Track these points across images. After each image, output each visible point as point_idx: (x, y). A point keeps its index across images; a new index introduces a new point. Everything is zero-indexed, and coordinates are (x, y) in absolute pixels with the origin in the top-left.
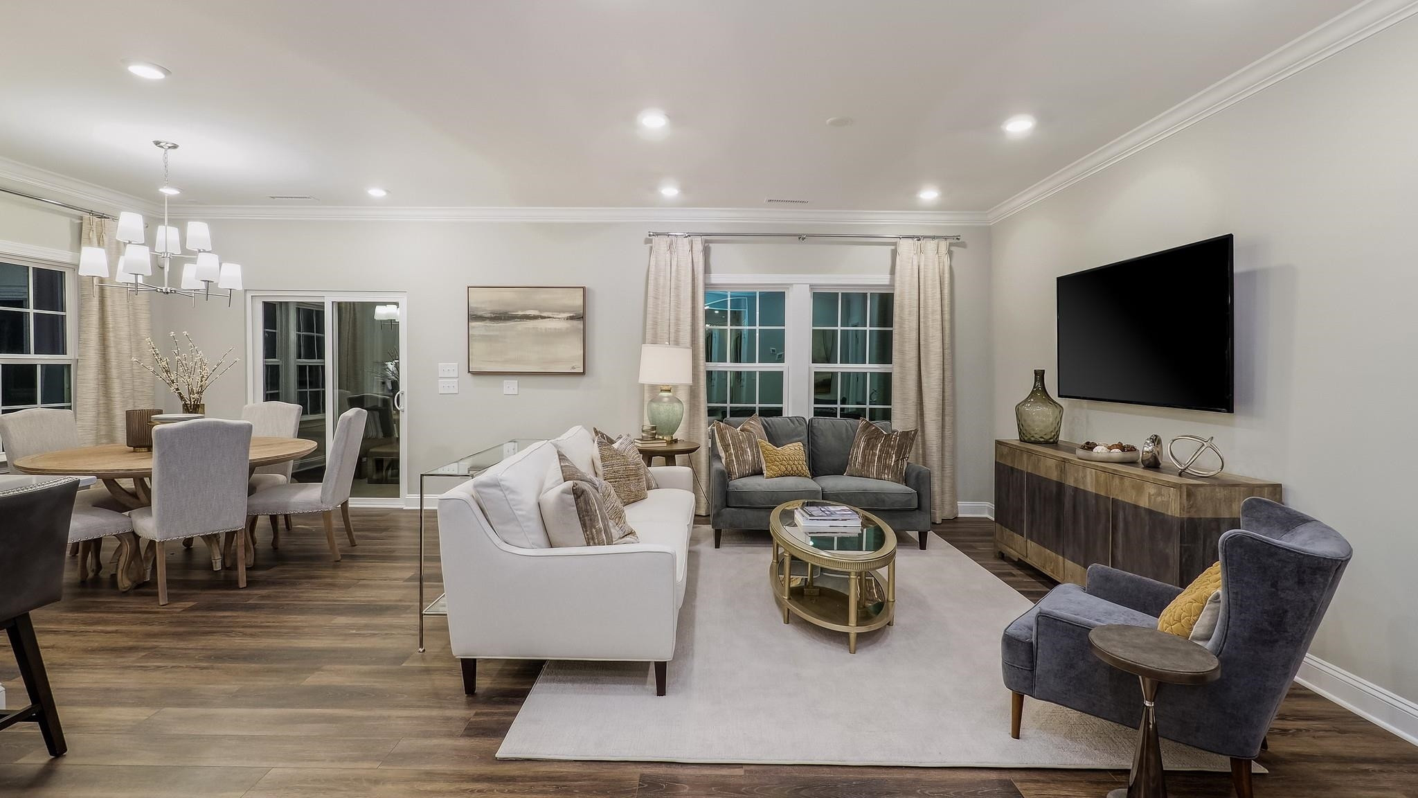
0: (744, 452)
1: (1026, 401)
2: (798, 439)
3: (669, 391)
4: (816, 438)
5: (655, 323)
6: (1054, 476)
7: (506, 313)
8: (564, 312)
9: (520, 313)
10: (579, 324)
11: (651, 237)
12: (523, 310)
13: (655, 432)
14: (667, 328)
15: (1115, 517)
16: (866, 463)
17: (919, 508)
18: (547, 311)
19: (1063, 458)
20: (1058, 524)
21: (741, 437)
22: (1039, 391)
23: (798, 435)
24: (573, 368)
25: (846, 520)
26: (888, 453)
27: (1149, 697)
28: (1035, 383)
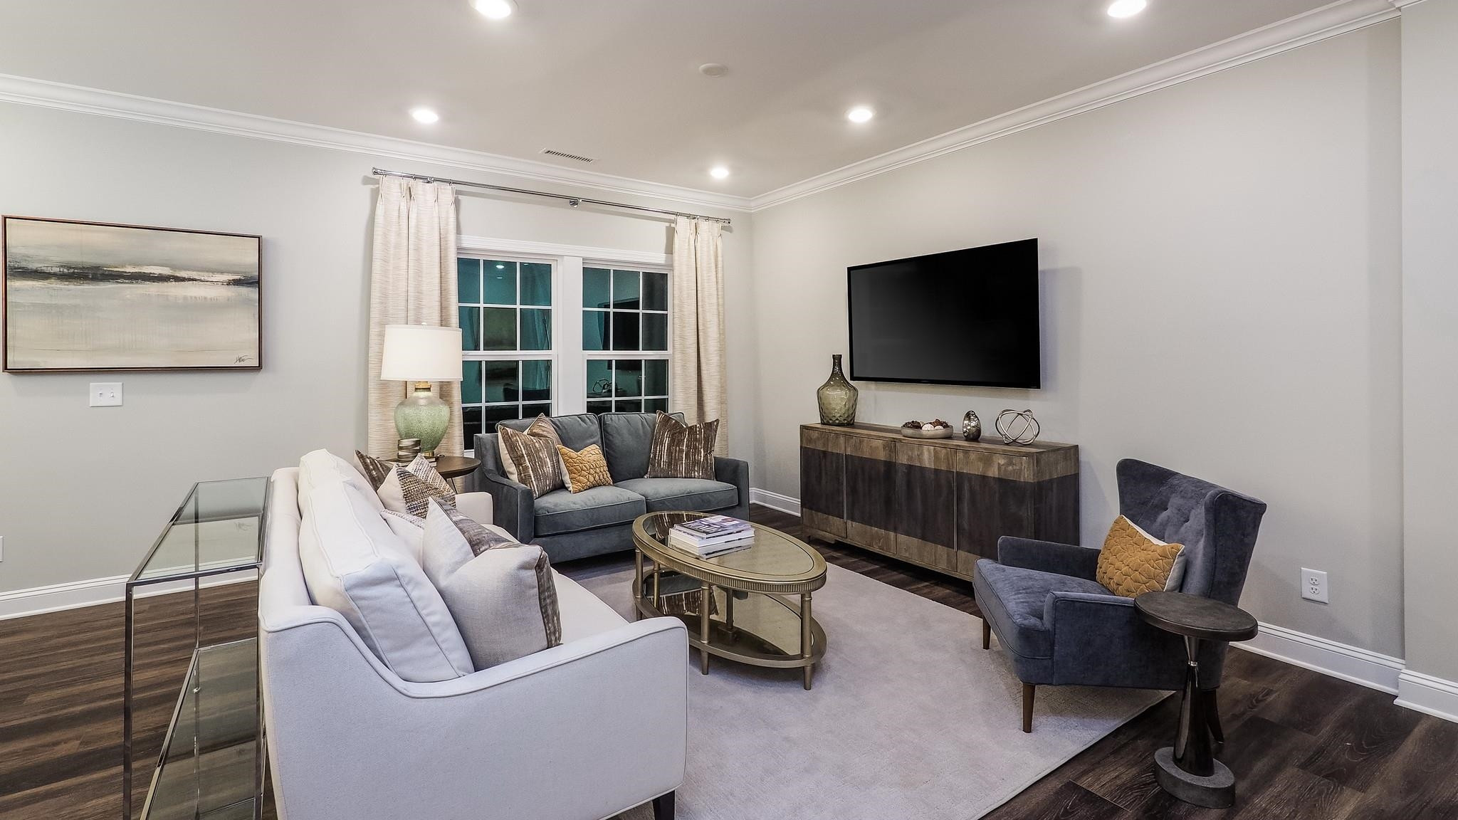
0: (543, 464)
1: (825, 386)
2: (592, 440)
3: (429, 389)
4: (611, 438)
5: (385, 296)
6: (882, 456)
7: (97, 268)
8: (222, 273)
9: (130, 269)
10: (252, 293)
11: (377, 177)
12: (135, 265)
13: (418, 448)
14: (403, 303)
15: (960, 488)
16: (673, 462)
17: (739, 504)
18: (185, 270)
19: (894, 438)
20: (888, 502)
21: (537, 445)
22: (836, 375)
23: (592, 436)
24: (240, 360)
25: (740, 532)
26: (695, 448)
27: (1193, 659)
28: (834, 368)
